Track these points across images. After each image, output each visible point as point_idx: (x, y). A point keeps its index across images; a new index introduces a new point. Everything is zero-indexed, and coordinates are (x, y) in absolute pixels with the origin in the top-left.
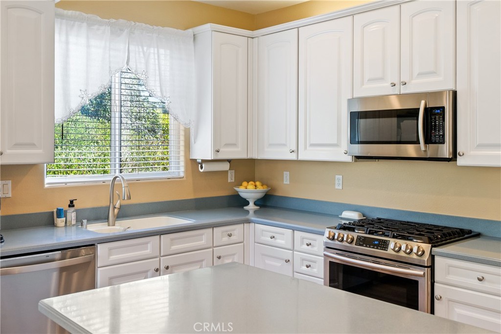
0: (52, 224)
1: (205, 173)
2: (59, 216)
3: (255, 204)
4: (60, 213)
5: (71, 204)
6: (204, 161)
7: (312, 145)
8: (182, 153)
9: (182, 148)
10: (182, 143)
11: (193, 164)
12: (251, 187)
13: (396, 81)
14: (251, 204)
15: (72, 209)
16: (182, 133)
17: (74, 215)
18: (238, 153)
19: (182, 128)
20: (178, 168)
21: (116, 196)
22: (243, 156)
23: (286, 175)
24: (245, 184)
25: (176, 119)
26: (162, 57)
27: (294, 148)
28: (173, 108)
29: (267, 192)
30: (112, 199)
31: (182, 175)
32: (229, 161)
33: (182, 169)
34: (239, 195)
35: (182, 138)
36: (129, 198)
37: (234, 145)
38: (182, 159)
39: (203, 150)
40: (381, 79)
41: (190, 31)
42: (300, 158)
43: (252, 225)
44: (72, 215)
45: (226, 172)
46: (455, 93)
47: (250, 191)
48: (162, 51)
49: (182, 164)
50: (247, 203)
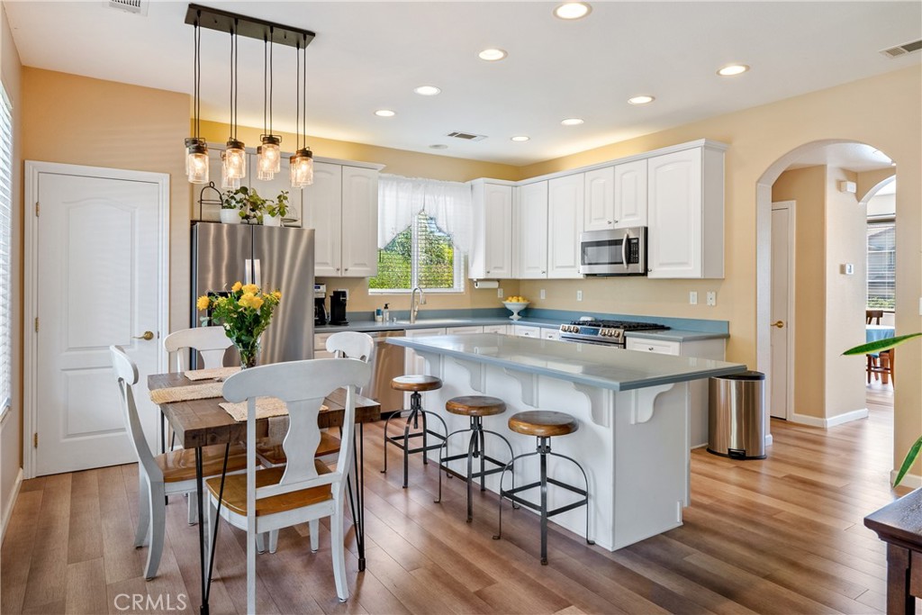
0: (373, 320)
1: (480, 289)
2: (378, 314)
3: (519, 314)
4: (379, 312)
5: (386, 307)
6: (478, 280)
7: (557, 267)
8: (462, 274)
9: (462, 271)
10: (462, 267)
11: (471, 283)
12: (514, 300)
13: (612, 221)
14: (515, 314)
15: (387, 310)
16: (462, 259)
17: (388, 314)
18: (504, 274)
19: (462, 255)
20: (459, 286)
21: (415, 303)
22: (509, 277)
23: (543, 292)
24: (510, 298)
25: (458, 248)
26: (448, 203)
27: (545, 270)
28: (457, 240)
29: (528, 305)
30: (413, 306)
31: (462, 290)
32: (498, 280)
33: (463, 286)
34: (506, 308)
35: (463, 263)
36: (425, 303)
37: (501, 268)
38: (462, 278)
39: (478, 272)
40: (602, 219)
41: (469, 182)
42: (549, 277)
43: (513, 326)
44: (387, 315)
45: (496, 289)
46: (646, 229)
47: (514, 304)
48: (448, 199)
49: (462, 282)
50: (512, 314)
